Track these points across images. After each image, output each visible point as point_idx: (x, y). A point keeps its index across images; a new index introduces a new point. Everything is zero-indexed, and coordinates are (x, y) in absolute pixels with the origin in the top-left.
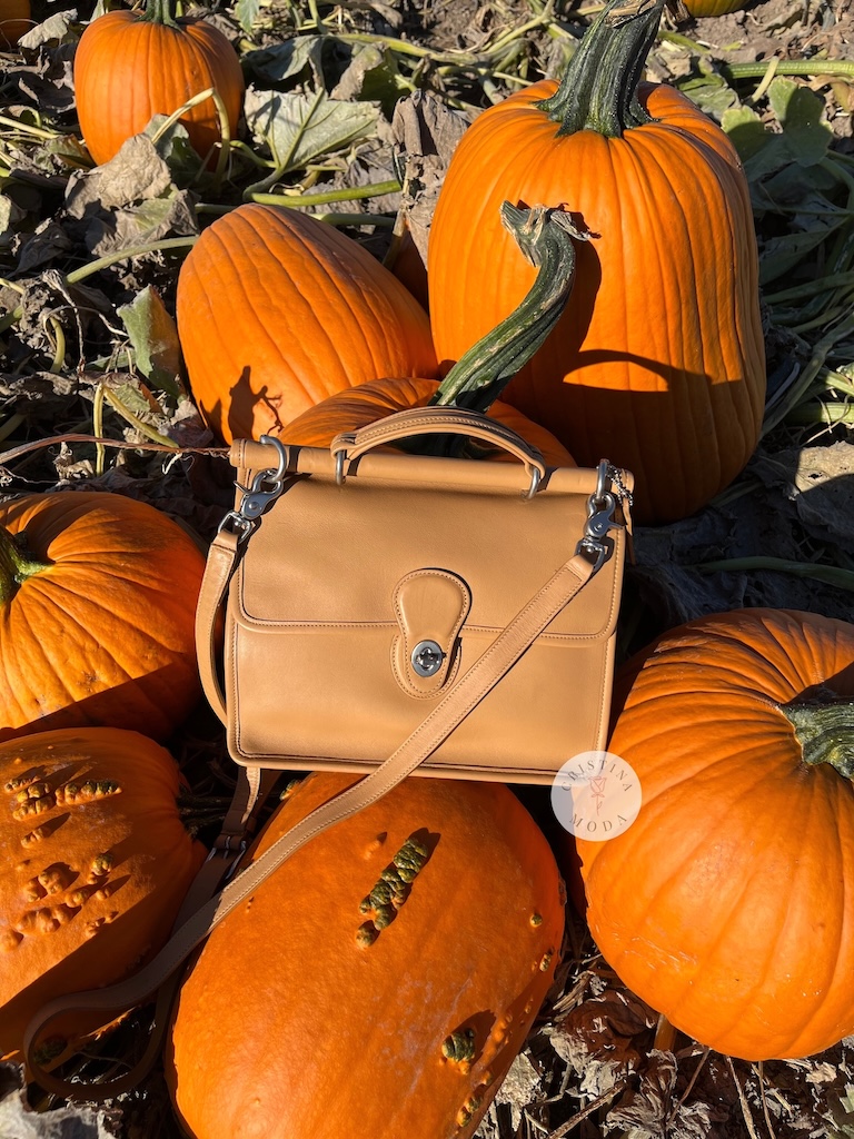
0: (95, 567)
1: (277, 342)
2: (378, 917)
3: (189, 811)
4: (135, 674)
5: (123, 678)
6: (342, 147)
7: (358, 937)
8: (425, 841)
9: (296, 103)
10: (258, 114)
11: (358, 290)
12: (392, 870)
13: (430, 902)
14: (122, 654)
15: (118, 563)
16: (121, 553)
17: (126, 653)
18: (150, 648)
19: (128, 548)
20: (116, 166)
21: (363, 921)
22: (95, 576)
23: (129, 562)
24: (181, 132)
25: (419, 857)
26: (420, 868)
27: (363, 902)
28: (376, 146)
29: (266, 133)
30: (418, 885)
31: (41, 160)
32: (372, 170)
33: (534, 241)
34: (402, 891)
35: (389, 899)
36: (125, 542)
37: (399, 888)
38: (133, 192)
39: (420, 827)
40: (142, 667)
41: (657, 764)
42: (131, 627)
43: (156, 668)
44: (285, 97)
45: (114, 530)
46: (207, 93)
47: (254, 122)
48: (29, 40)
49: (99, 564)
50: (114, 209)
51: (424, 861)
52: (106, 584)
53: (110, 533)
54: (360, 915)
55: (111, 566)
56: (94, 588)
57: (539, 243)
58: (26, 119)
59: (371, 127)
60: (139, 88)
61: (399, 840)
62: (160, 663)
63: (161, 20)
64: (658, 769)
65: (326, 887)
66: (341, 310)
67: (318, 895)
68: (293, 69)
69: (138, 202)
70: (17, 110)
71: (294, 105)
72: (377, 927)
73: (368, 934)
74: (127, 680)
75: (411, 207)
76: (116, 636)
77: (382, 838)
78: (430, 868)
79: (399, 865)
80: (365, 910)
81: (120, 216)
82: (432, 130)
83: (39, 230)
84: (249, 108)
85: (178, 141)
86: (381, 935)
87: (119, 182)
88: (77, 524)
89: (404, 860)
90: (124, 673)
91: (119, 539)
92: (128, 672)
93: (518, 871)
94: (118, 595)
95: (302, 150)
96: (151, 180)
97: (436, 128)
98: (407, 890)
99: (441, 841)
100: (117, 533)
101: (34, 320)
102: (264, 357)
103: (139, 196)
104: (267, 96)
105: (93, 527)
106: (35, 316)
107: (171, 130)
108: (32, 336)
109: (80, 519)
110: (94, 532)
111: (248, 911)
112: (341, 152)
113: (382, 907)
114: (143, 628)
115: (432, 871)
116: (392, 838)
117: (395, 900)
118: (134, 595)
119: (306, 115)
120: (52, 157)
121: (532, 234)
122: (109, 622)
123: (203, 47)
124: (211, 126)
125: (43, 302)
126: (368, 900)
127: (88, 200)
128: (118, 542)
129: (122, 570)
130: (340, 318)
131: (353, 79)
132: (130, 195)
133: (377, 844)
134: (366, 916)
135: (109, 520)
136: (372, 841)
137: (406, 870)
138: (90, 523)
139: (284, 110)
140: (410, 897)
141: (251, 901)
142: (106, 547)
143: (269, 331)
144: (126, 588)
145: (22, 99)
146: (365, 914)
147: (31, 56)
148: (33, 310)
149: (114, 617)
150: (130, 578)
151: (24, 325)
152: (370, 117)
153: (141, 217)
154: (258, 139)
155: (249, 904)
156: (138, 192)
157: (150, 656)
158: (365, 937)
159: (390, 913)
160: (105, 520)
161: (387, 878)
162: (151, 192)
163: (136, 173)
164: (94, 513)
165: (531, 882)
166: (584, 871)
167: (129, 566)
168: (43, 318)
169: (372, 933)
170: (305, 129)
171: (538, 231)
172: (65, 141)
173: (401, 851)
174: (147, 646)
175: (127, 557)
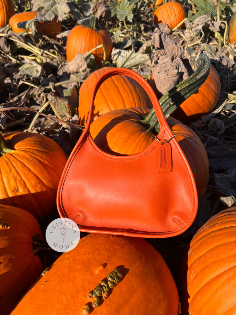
0: (28, 153)
1: (106, 97)
2: (95, 301)
3: (36, 243)
4: (32, 191)
5: (28, 192)
6: (136, 66)
7: (84, 309)
8: (123, 271)
9: (126, 53)
10: (115, 55)
11: (135, 86)
12: (106, 280)
13: (120, 300)
14: (29, 183)
15: (36, 153)
16: (38, 150)
17: (31, 183)
18: (40, 183)
19: (41, 149)
20: (73, 62)
21: (88, 302)
22: (27, 155)
23: (39, 153)
24: (92, 57)
25: (118, 277)
26: (118, 282)
27: (90, 293)
28: (147, 67)
29: (116, 60)
30: (116, 290)
31: (54, 62)
32: (144, 72)
34: (108, 291)
35: (101, 294)
36: (40, 147)
37: (107, 290)
38: (76, 69)
39: (122, 264)
40: (35, 190)
41: (229, 255)
42: (35, 175)
43: (41, 191)
44: (123, 51)
45: (38, 143)
46: (101, 46)
47: (113, 57)
48: (59, 36)
49: (29, 152)
50: (70, 73)
51: (120, 280)
52: (29, 158)
53: (36, 143)
54: (87, 298)
55: (33, 153)
56: (25, 159)
57: (197, 60)
58: (54, 53)
59: (146, 61)
60: (83, 44)
61: (112, 268)
62: (42, 189)
63: (93, 28)
64: (230, 257)
65: (76, 282)
66: (128, 90)
67: (72, 285)
68: (127, 46)
69: (77, 73)
70: (52, 50)
71: (125, 53)
72: (94, 306)
73: (89, 308)
74: (29, 193)
75: (154, 66)
76: (29, 176)
77: (105, 265)
78: (122, 284)
79: (109, 279)
80: (90, 297)
81: (72, 76)
82: (163, 42)
83: (49, 76)
84: (112, 54)
85: (91, 59)
86: (94, 310)
87: (73, 66)
88: (27, 139)
89: (111, 277)
90: (29, 190)
91: (38, 146)
92: (30, 190)
93: (161, 294)
94: (33, 163)
95: (125, 65)
96: (81, 66)
97: (165, 42)
98: (110, 291)
99: (129, 272)
100: (38, 144)
101: (39, 96)
103: (77, 71)
104: (118, 50)
105: (32, 141)
106: (40, 94)
107: (90, 55)
108: (38, 100)
109: (28, 138)
110: (31, 142)
111: (43, 286)
112: (136, 67)
113: (97, 297)
114: (39, 176)
115: (123, 285)
116: (109, 266)
117: (104, 295)
118: (38, 164)
119: (128, 56)
120: (57, 61)
121: (196, 57)
122: (27, 171)
123: (103, 36)
124: (101, 57)
125: (42, 90)
126: (92, 292)
127: (64, 71)
128: (38, 147)
129: (37, 155)
130: (127, 92)
131: (143, 49)
132: (75, 70)
133: (102, 268)
134: (90, 300)
135: (37, 140)
136: (100, 266)
137: (111, 282)
138: (31, 140)
139: (122, 54)
140: (111, 295)
141: (46, 282)
142: (33, 147)
143: (104, 94)
144: (36, 161)
145: (53, 48)
146: (90, 299)
147: (58, 40)
148: (39, 92)
149: (29, 170)
150: (39, 158)
151: (37, 97)
152: (146, 59)
153: (77, 76)
154: (114, 62)
155: (45, 283)
156: (77, 70)
157: (39, 186)
158: (87, 310)
159: (101, 301)
160: (36, 140)
161: (102, 284)
162: (81, 70)
163: (78, 64)
164: (33, 137)
165: (166, 300)
167: (39, 154)
168: (42, 95)
169: (91, 309)
170: (128, 59)
171: (198, 56)
172: (62, 58)
173: (111, 273)
174: (39, 183)
175: (39, 152)
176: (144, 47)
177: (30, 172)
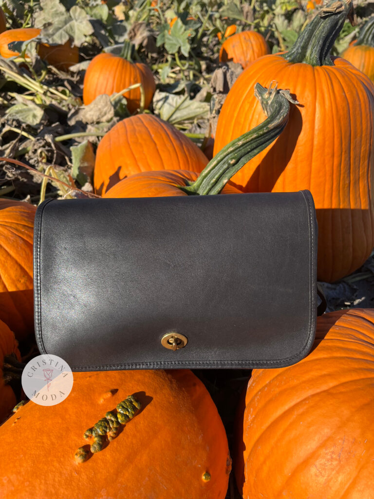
0: (8, 228)
1: (137, 156)
2: (94, 443)
3: (10, 366)
4: (11, 289)
5: (3, 289)
6: (191, 119)
7: (76, 454)
8: (142, 400)
9: (175, 99)
10: (158, 101)
11: (181, 144)
12: (114, 413)
13: (134, 442)
14: (6, 276)
15: (21, 229)
16: (24, 226)
17: (9, 275)
18: (24, 276)
19: (29, 224)
20: (92, 106)
21: (84, 444)
22: (6, 232)
23: (27, 230)
24: (124, 102)
25: (134, 408)
26: (134, 416)
27: (87, 430)
28: (206, 121)
29: (160, 109)
30: (129, 428)
31: (63, 106)
33: (270, 102)
34: (116, 429)
35: (106, 432)
36: (29, 221)
37: (115, 426)
38: (97, 118)
39: (140, 390)
40: (16, 286)
41: (304, 379)
42: (17, 262)
43: (24, 289)
44: (171, 96)
45: (25, 215)
46: (137, 85)
47: (156, 105)
48: (74, 68)
49: (11, 227)
50: (87, 123)
51: (137, 412)
52: (10, 237)
53: (23, 215)
54: (83, 439)
55: (17, 230)
56: (3, 237)
57: (272, 103)
58: (63, 92)
60: (111, 81)
61: (125, 394)
62: (27, 287)
63: (126, 58)
64: (304, 382)
65: (67, 417)
66: (171, 149)
67: (60, 421)
68: (177, 90)
69: (98, 123)
70: (61, 88)
71: (174, 100)
72: (92, 450)
73: (84, 453)
74: (5, 291)
75: (214, 117)
76: (6, 264)
77: (114, 392)
78: (139, 418)
79: (120, 410)
80: (87, 436)
81: (89, 127)
82: (229, 84)
83: (53, 125)
84: (155, 99)
85: (122, 105)
86: (93, 457)
87: (92, 113)
88: (7, 209)
89: (123, 407)
90: (5, 286)
91: (26, 219)
92: (7, 286)
93: (200, 437)
94: (15, 244)
95: (174, 117)
96: (105, 114)
97: (231, 83)
98: (120, 429)
99: (152, 402)
100: (27, 217)
101: (35, 151)
102: (129, 162)
103: (98, 120)
104: (163, 94)
105: (16, 212)
106: (36, 150)
107: (120, 100)
108: (32, 159)
109: (10, 208)
110: (15, 213)
111: (13, 424)
112: (191, 121)
113: (99, 436)
114: (23, 265)
115: (142, 421)
116: (120, 394)
117: (110, 434)
118: (24, 246)
119: (178, 104)
120: (68, 105)
121: (269, 98)
122: (5, 256)
123: (141, 72)
124: (138, 103)
125: (41, 145)
126: (91, 430)
127: (77, 119)
128: (25, 220)
129: (23, 233)
130: (169, 152)
131: (202, 95)
132: (95, 119)
133: (109, 395)
134: (87, 441)
135: (25, 211)
136: (106, 392)
137: (122, 415)
138: (14, 210)
139: (170, 100)
140: (121, 435)
141: (18, 419)
142: (18, 220)
143: (134, 152)
144: (20, 242)
145: (63, 86)
146: (87, 439)
147: (72, 74)
148: (36, 147)
149: (8, 254)
150: (25, 238)
151: (30, 153)
152: (205, 109)
153: (98, 129)
154: (156, 112)
155: (16, 420)
156: (99, 118)
157: (22, 281)
158: (81, 455)
159: (104, 442)
160: (22, 210)
161: (109, 417)
162: (104, 119)
163: (100, 109)
164: (19, 207)
165: (207, 448)
166: (246, 454)
167: (26, 232)
168: (39, 151)
169: (87, 454)
170: (177, 109)
171: (272, 97)
172: (76, 100)
173: (124, 402)
174: (22, 275)
175: (26, 228)
176: (203, 93)
177: (9, 258)
